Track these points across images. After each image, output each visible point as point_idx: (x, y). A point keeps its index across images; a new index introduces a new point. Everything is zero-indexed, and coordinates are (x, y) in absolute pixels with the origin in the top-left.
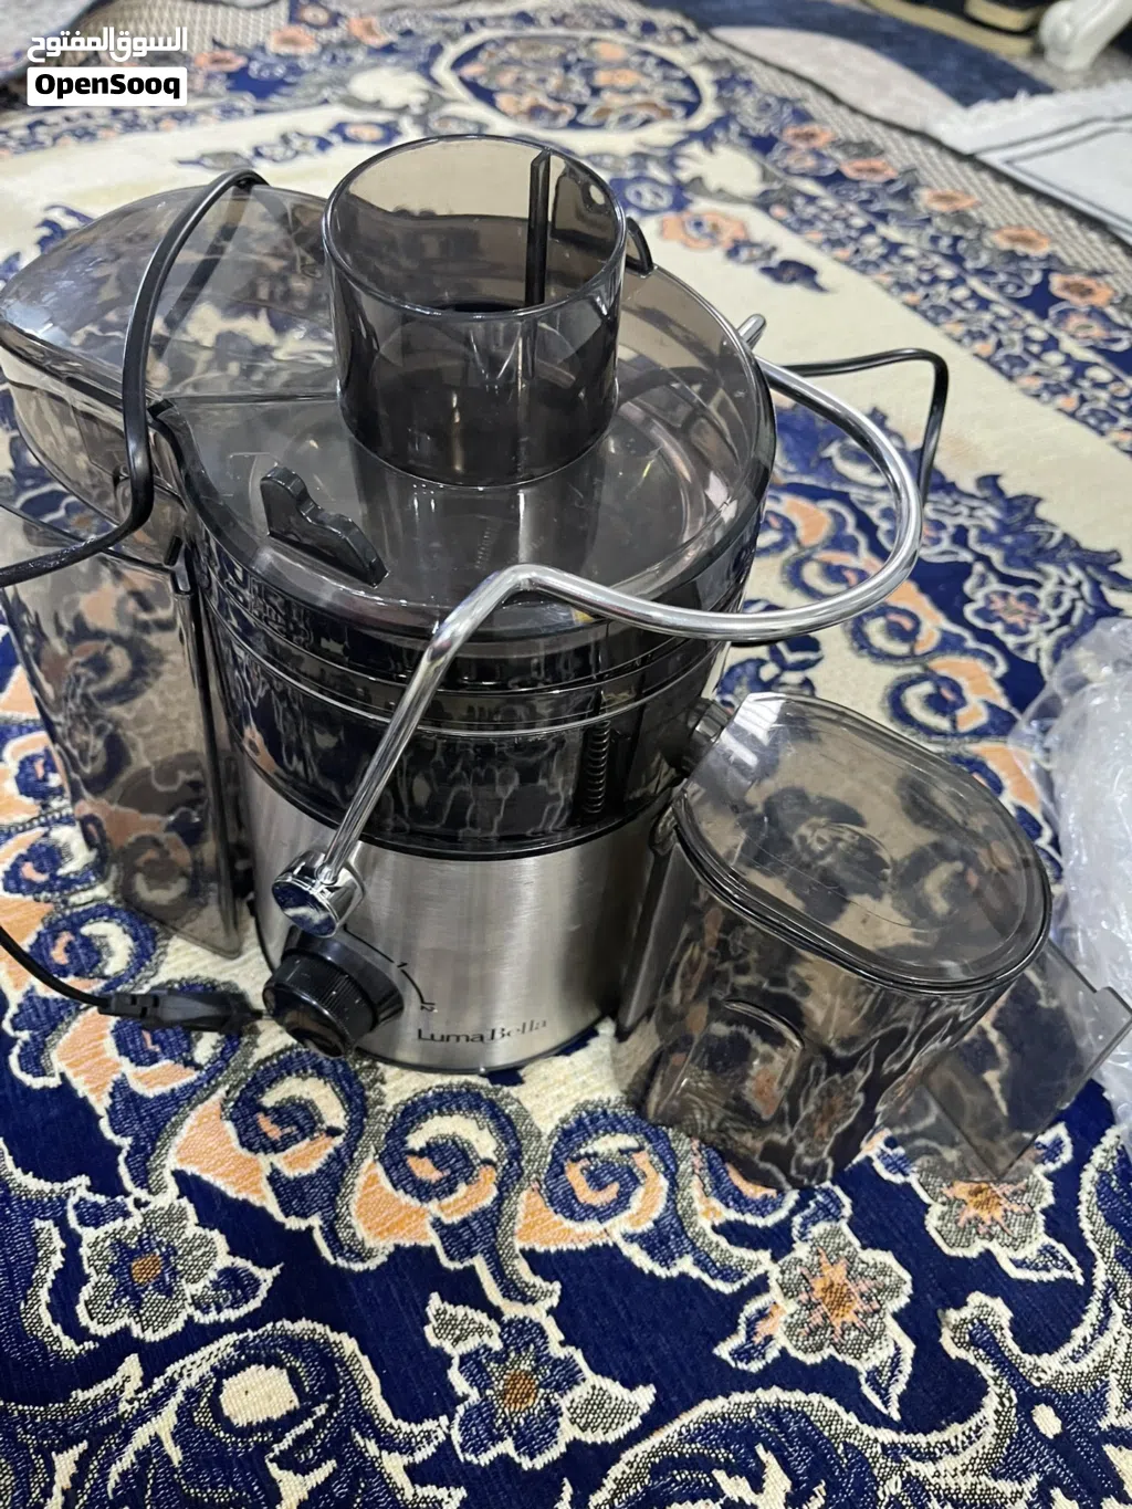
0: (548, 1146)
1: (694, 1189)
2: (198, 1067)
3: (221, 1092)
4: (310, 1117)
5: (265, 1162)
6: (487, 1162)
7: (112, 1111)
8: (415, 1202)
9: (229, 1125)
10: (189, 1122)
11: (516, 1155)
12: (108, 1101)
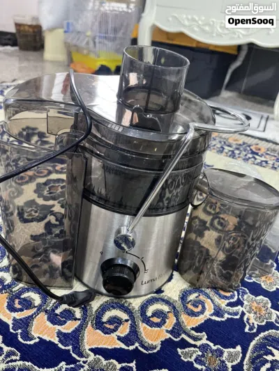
0: (180, 302)
1: (216, 299)
2: (79, 319)
3: (90, 323)
4: (118, 319)
5: (114, 335)
6: (168, 312)
7: (60, 341)
8: (159, 329)
9: (98, 331)
10: (85, 335)
11: (174, 308)
12: (57, 339)
